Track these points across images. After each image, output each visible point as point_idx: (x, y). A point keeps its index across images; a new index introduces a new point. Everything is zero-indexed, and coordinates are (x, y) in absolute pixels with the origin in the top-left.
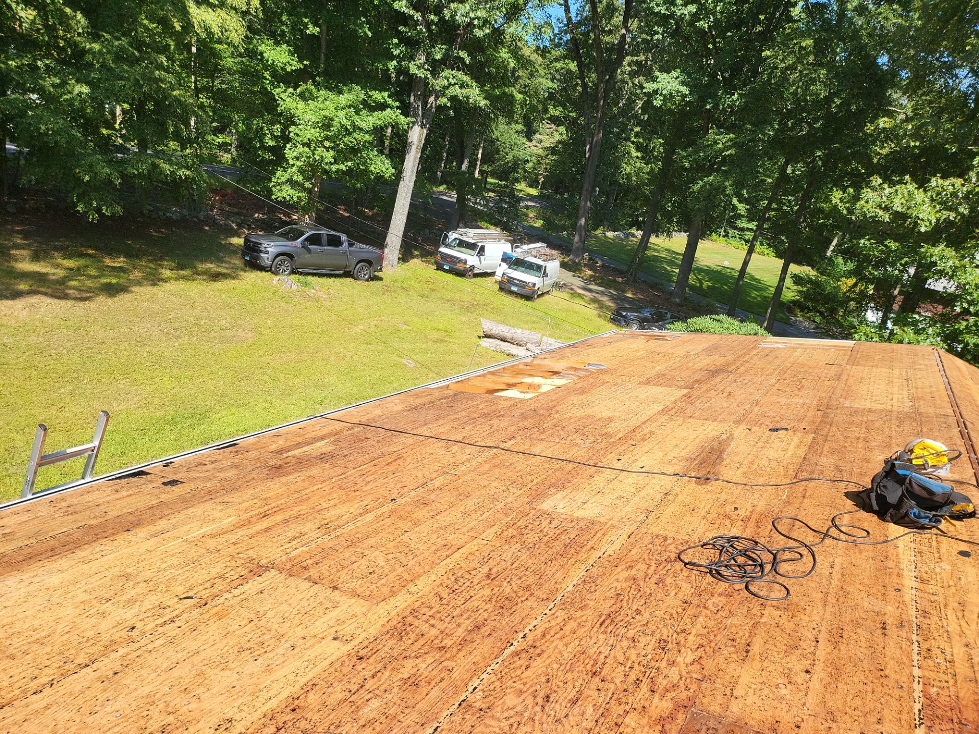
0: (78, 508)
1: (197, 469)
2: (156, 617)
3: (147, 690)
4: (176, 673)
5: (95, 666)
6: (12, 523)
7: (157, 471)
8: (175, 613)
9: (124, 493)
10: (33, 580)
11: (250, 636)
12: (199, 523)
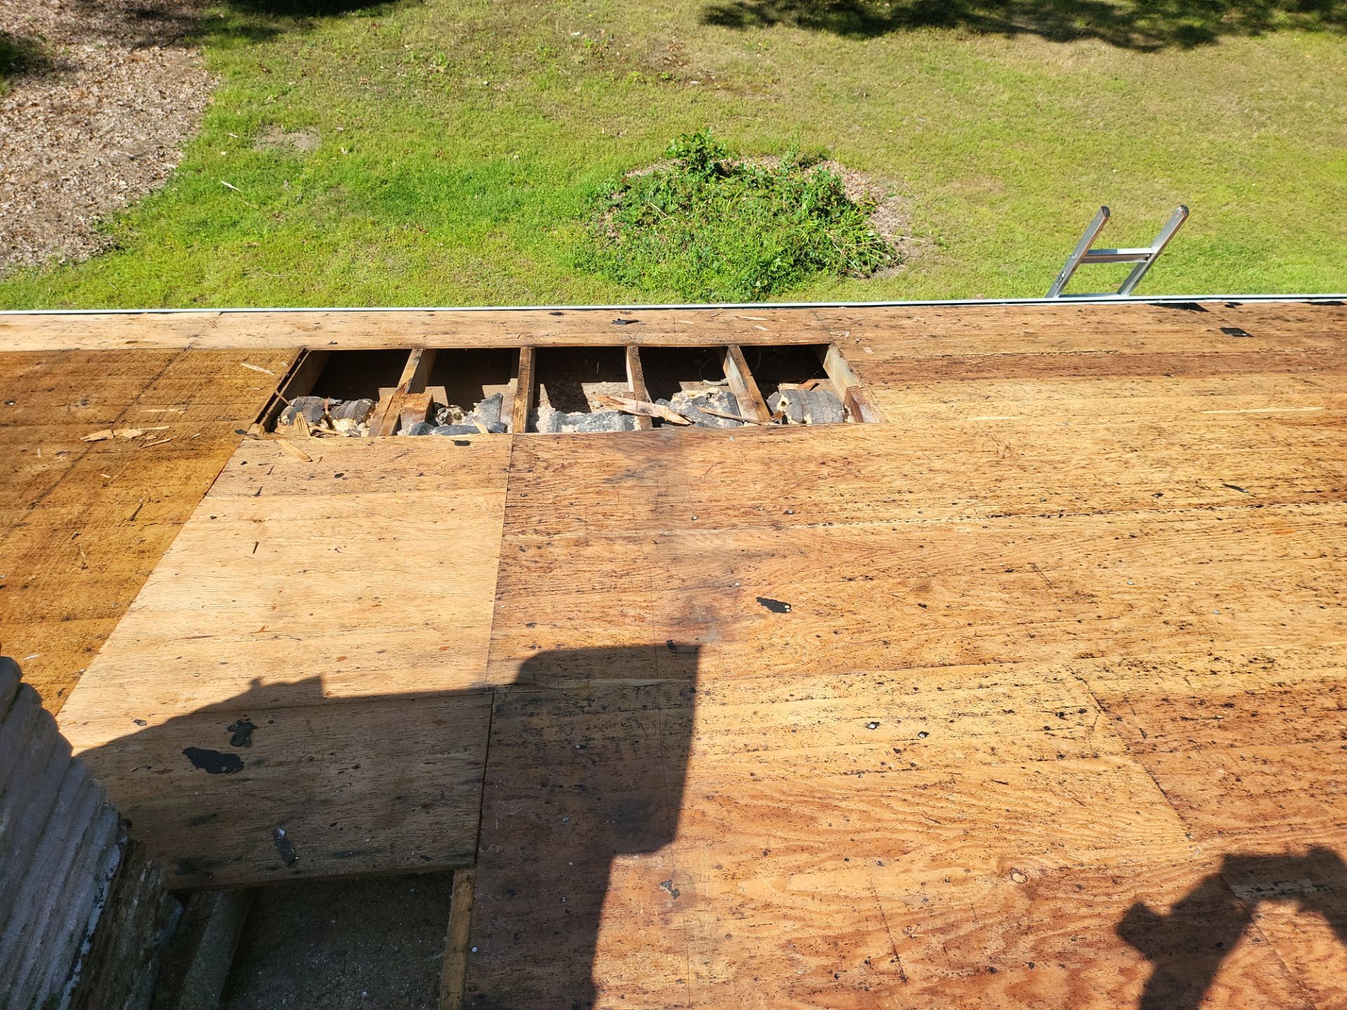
0: (1111, 328)
1: (1274, 323)
2: (1190, 494)
3: (1169, 572)
4: (1207, 570)
5: (1110, 517)
6: (1035, 322)
7: (1216, 310)
8: (1216, 500)
9: (1169, 327)
10: (1052, 394)
11: (1318, 573)
12: (1266, 399)
